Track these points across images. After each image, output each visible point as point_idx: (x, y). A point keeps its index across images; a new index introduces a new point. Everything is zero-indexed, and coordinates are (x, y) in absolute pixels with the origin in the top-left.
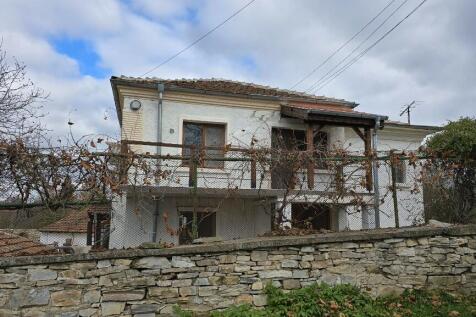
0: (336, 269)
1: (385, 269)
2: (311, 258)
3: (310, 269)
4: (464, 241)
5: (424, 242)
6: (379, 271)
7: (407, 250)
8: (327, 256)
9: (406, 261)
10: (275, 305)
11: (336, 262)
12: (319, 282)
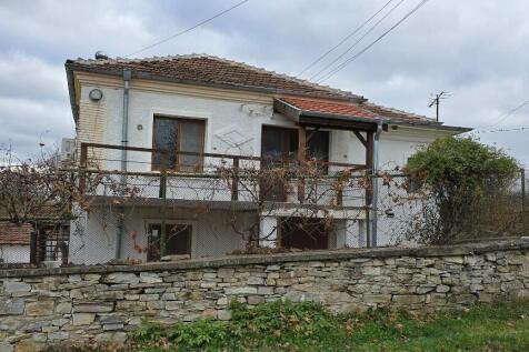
0: (301, 287)
1: (350, 288)
2: (277, 275)
3: (275, 287)
4: (430, 261)
5: (391, 262)
6: (344, 289)
7: (373, 270)
8: (292, 274)
9: (371, 280)
10: (239, 319)
11: (301, 280)
12: (283, 299)
